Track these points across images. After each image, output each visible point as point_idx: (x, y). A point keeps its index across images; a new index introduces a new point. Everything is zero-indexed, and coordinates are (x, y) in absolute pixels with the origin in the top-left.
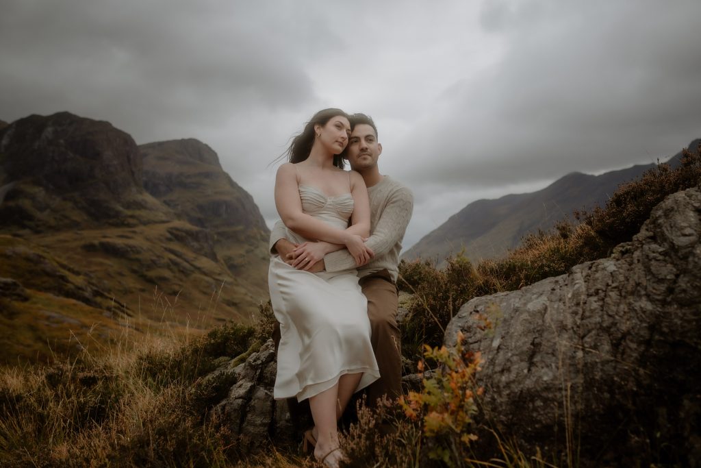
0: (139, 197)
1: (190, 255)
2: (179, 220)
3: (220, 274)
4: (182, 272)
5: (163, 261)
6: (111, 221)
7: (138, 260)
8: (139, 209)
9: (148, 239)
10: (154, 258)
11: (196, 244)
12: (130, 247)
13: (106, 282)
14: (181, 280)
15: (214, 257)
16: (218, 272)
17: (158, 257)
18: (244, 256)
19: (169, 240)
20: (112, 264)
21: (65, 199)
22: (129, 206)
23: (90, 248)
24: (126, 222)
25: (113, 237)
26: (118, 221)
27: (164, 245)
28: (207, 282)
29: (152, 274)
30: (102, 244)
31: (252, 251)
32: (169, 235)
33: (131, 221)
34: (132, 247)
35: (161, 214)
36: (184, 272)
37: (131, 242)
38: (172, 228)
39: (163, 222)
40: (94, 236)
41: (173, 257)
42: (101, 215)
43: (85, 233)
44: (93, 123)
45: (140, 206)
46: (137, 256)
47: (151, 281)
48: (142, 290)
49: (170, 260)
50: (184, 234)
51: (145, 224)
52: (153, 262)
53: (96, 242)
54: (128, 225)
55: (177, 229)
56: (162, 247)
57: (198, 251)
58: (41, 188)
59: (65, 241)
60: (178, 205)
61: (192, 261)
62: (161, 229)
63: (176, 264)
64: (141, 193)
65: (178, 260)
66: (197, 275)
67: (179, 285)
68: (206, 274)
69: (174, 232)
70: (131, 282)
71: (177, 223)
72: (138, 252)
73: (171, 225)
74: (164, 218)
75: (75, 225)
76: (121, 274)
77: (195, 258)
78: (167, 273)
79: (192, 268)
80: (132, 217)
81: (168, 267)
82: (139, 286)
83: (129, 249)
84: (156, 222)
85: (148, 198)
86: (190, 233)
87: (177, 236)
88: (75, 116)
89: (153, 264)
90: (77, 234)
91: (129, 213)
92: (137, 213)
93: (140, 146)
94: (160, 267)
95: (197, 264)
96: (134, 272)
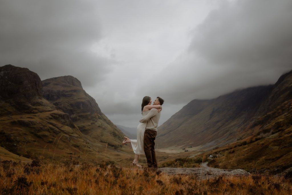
0: (40, 100)
1: (59, 125)
2: (58, 110)
3: (72, 133)
4: (55, 132)
5: (46, 128)
6: (25, 111)
7: (34, 128)
8: (39, 106)
9: (41, 119)
10: (42, 127)
11: (63, 120)
12: (31, 122)
13: (18, 138)
14: (54, 136)
15: (73, 127)
16: (72, 132)
17: (44, 126)
18: (90, 125)
19: (51, 119)
20: (22, 130)
21: (6, 102)
22: (34, 104)
23: (14, 123)
24: (32, 112)
25: (26, 118)
26: (29, 111)
27: (48, 121)
28: (66, 137)
29: (40, 134)
30: (19, 121)
31: (94, 123)
32: (51, 117)
33: (34, 111)
34: (32, 122)
35: (49, 108)
36: (56, 133)
37: (32, 120)
38: (52, 114)
39: (50, 111)
40: (17, 118)
41: (51, 126)
42: (22, 109)
43: (13, 117)
44: (20, 69)
45: (40, 104)
46: (34, 126)
47: (39, 137)
48: (35, 141)
49: (50, 127)
50: (58, 116)
51: (41, 112)
52: (41, 128)
53: (16, 120)
54: (34, 113)
55: (54, 114)
56: (47, 122)
57: (64, 124)
59: (4, 120)
60: (62, 104)
61: (60, 127)
62: (48, 114)
63: (52, 129)
64: (41, 99)
65: (54, 127)
66: (62, 134)
67: (52, 138)
68: (66, 133)
69: (53, 115)
70: (30, 138)
71: (56, 111)
72: (35, 124)
73: (52, 112)
74: (50, 109)
75: (10, 113)
76: (25, 134)
77: (62, 126)
78: (47, 133)
79: (60, 131)
80: (35, 109)
81: (48, 130)
82: (33, 139)
83: (30, 123)
84: (46, 111)
85: (44, 101)
86: (60, 115)
87: (55, 117)
88: (14, 66)
89: (40, 130)
90: (10, 117)
91: (34, 107)
92: (38, 107)
93: (44, 81)
94: (44, 131)
95: (62, 129)
96: (32, 133)
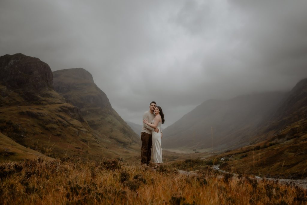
0: (49, 92)
1: (69, 118)
2: (67, 103)
3: (81, 127)
4: (63, 125)
5: (54, 120)
6: (34, 102)
7: (43, 120)
8: (49, 97)
9: (49, 110)
10: (50, 119)
11: (72, 114)
12: (39, 113)
13: (25, 129)
14: (62, 129)
15: (82, 120)
16: (81, 126)
17: (52, 118)
18: (99, 120)
19: (60, 111)
20: (30, 121)
21: (15, 92)
22: (43, 96)
23: (22, 114)
24: (41, 103)
25: (34, 109)
26: (38, 102)
27: (57, 113)
28: (74, 131)
29: (48, 126)
30: (27, 112)
31: (104, 118)
32: (60, 109)
33: (44, 102)
34: (40, 114)
35: (58, 100)
36: (64, 125)
37: (40, 111)
38: (62, 106)
39: (59, 103)
40: (25, 109)
41: (60, 119)
42: (31, 99)
43: (22, 107)
44: (31, 58)
46: (42, 118)
47: (47, 129)
48: (43, 133)
49: (59, 120)
50: (67, 109)
51: (50, 104)
52: (50, 120)
53: (24, 111)
54: (43, 104)
55: (64, 107)
56: (56, 114)
57: (73, 117)
58: (5, 87)
59: (12, 110)
60: (72, 97)
61: (69, 121)
62: (57, 106)
63: (61, 122)
64: (51, 90)
65: (62, 120)
66: (71, 128)
67: (60, 132)
68: (75, 127)
69: (63, 108)
70: (38, 130)
71: (65, 104)
72: (43, 116)
73: (61, 105)
74: (60, 102)
75: (18, 103)
76: (33, 126)
77: (71, 120)
78: (55, 126)
79: (68, 124)
80: (45, 100)
81: (56, 123)
82: (41, 131)
83: (39, 115)
84: (55, 103)
85: (54, 93)
86: (70, 109)
87: (64, 110)
88: (24, 55)
89: (48, 122)
90: (18, 107)
91: (43, 99)
92: (47, 99)
93: (54, 72)
94: (53, 123)
95: (71, 122)
96: (40, 125)
